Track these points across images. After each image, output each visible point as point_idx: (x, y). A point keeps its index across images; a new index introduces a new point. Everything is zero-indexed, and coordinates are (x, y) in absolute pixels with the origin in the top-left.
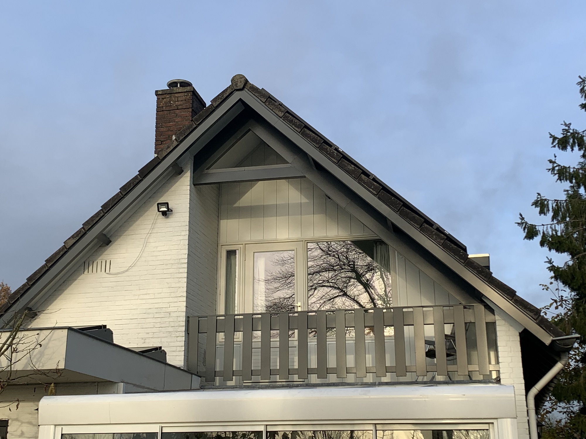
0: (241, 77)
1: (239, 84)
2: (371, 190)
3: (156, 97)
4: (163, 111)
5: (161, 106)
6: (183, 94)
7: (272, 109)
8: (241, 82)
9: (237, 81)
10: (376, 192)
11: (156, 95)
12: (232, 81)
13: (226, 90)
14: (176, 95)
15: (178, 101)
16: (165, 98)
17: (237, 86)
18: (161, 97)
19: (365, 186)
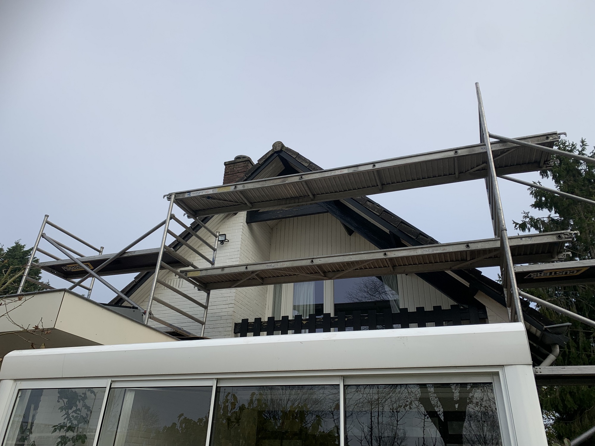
0: (279, 143)
1: (277, 148)
2: (375, 212)
3: (225, 166)
4: (229, 175)
5: (227, 172)
6: (242, 163)
7: (300, 162)
8: (279, 146)
9: (277, 146)
10: (379, 214)
11: (225, 165)
12: (273, 146)
13: (269, 152)
14: (238, 164)
15: (239, 167)
16: (231, 166)
17: (276, 149)
18: (228, 166)
19: (370, 209)
